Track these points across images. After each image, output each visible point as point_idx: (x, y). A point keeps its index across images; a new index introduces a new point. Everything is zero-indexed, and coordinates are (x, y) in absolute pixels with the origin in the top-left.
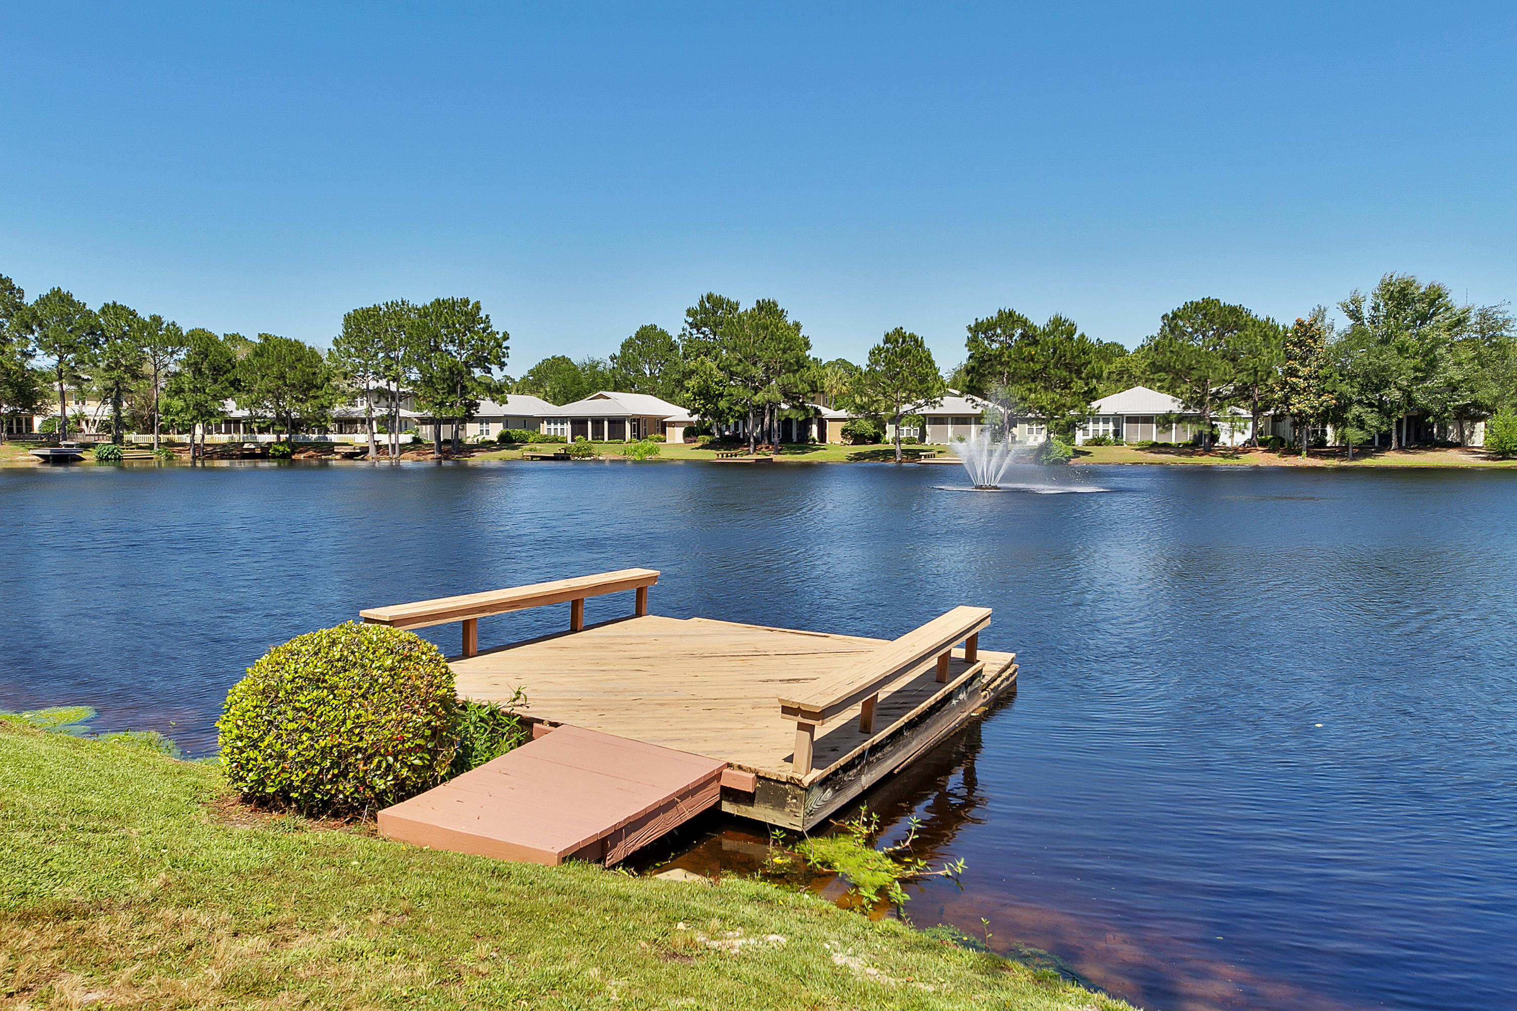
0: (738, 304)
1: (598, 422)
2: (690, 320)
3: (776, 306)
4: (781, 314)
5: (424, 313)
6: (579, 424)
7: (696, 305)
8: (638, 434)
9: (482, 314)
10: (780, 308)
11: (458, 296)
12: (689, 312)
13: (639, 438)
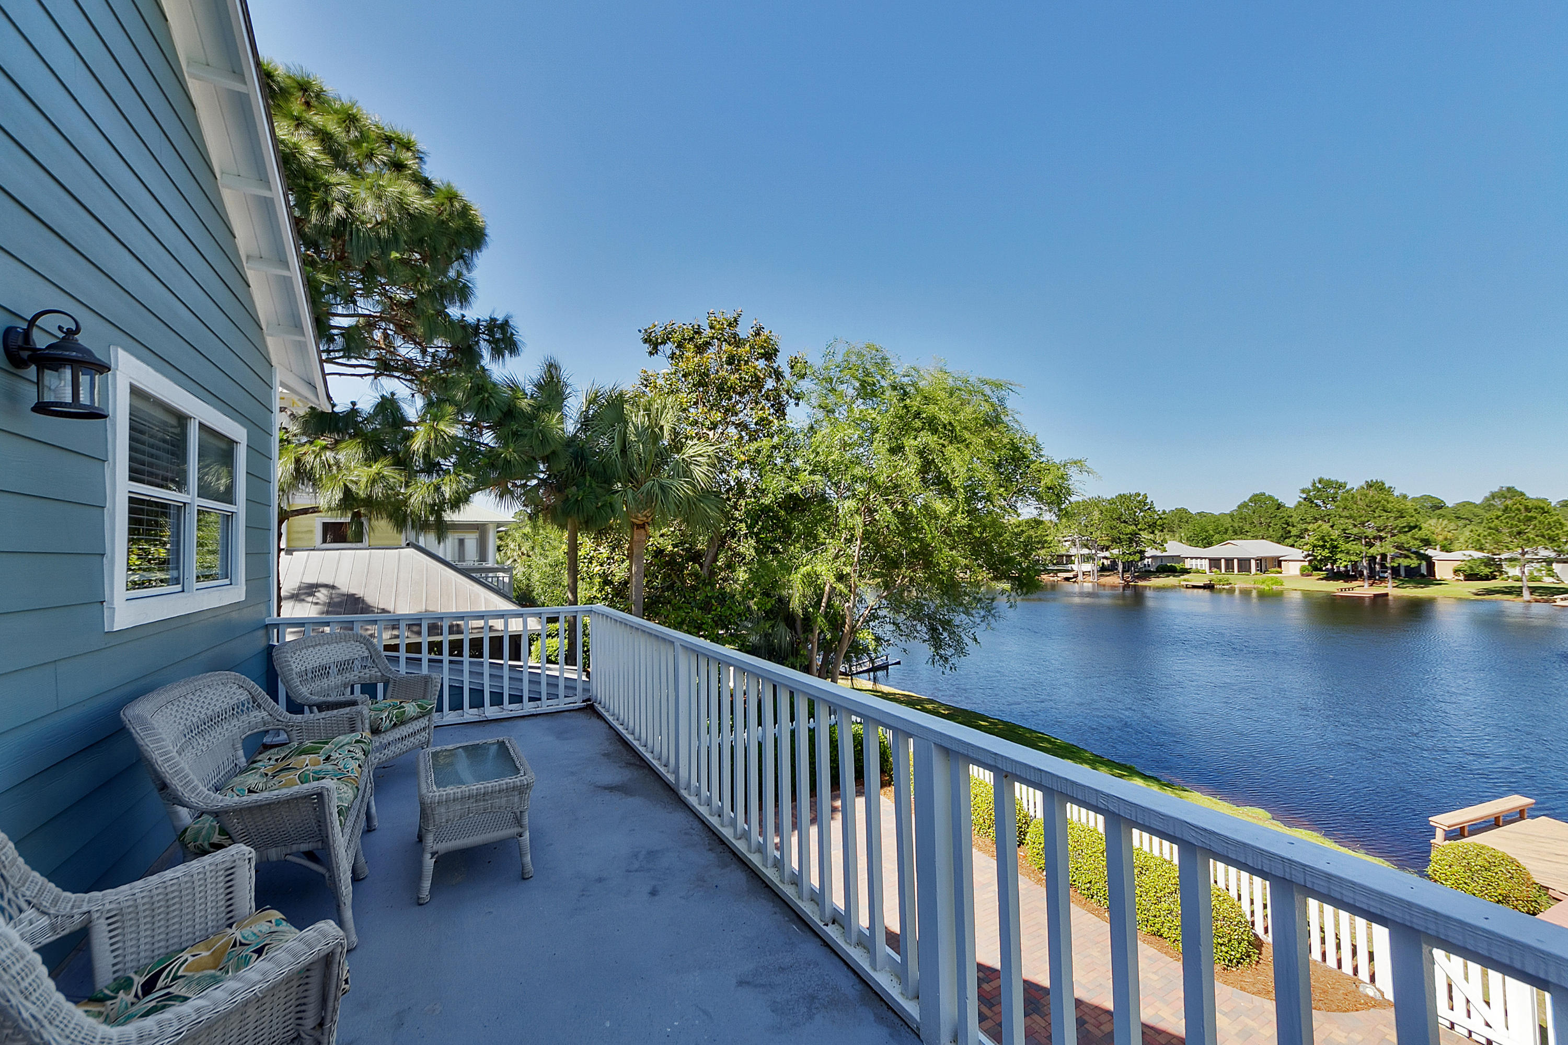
0: (1346, 483)
1: (1229, 561)
2: (1304, 496)
3: (1383, 484)
4: (1390, 491)
5: (1112, 502)
6: (1214, 563)
7: (1309, 486)
8: (1260, 569)
9: (1148, 501)
10: (1387, 486)
11: (1133, 492)
12: (1303, 491)
13: (1261, 571)
